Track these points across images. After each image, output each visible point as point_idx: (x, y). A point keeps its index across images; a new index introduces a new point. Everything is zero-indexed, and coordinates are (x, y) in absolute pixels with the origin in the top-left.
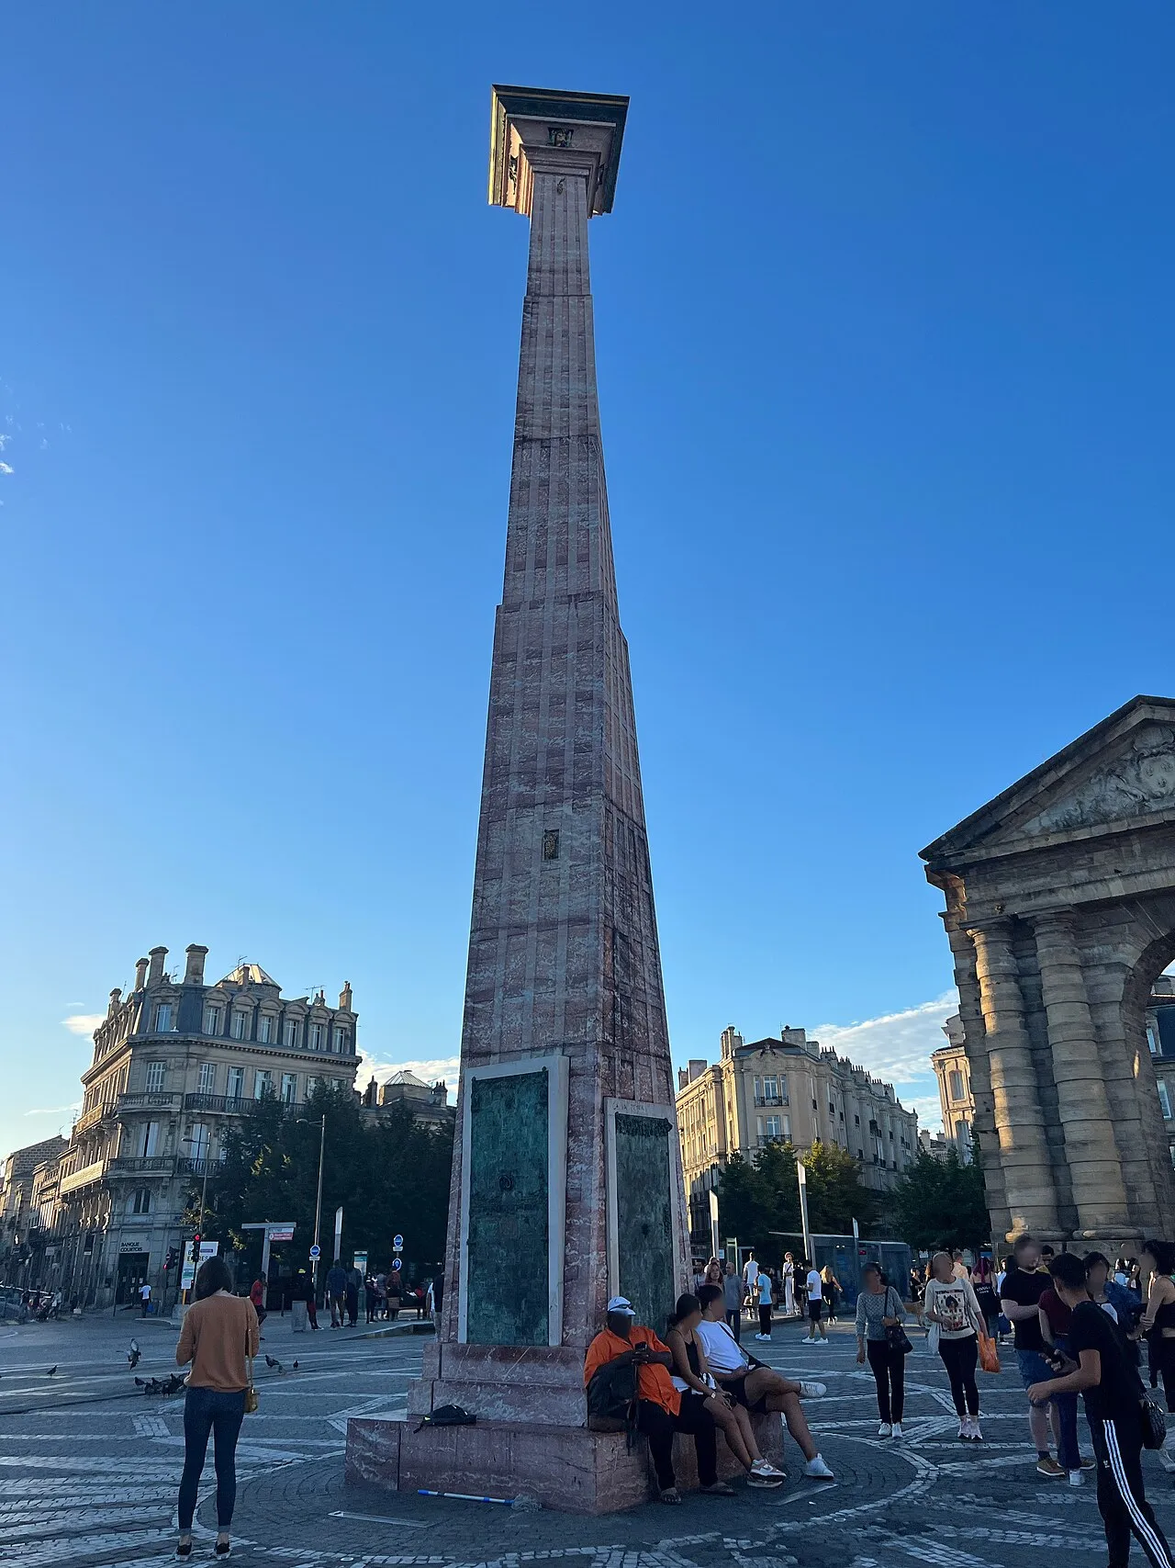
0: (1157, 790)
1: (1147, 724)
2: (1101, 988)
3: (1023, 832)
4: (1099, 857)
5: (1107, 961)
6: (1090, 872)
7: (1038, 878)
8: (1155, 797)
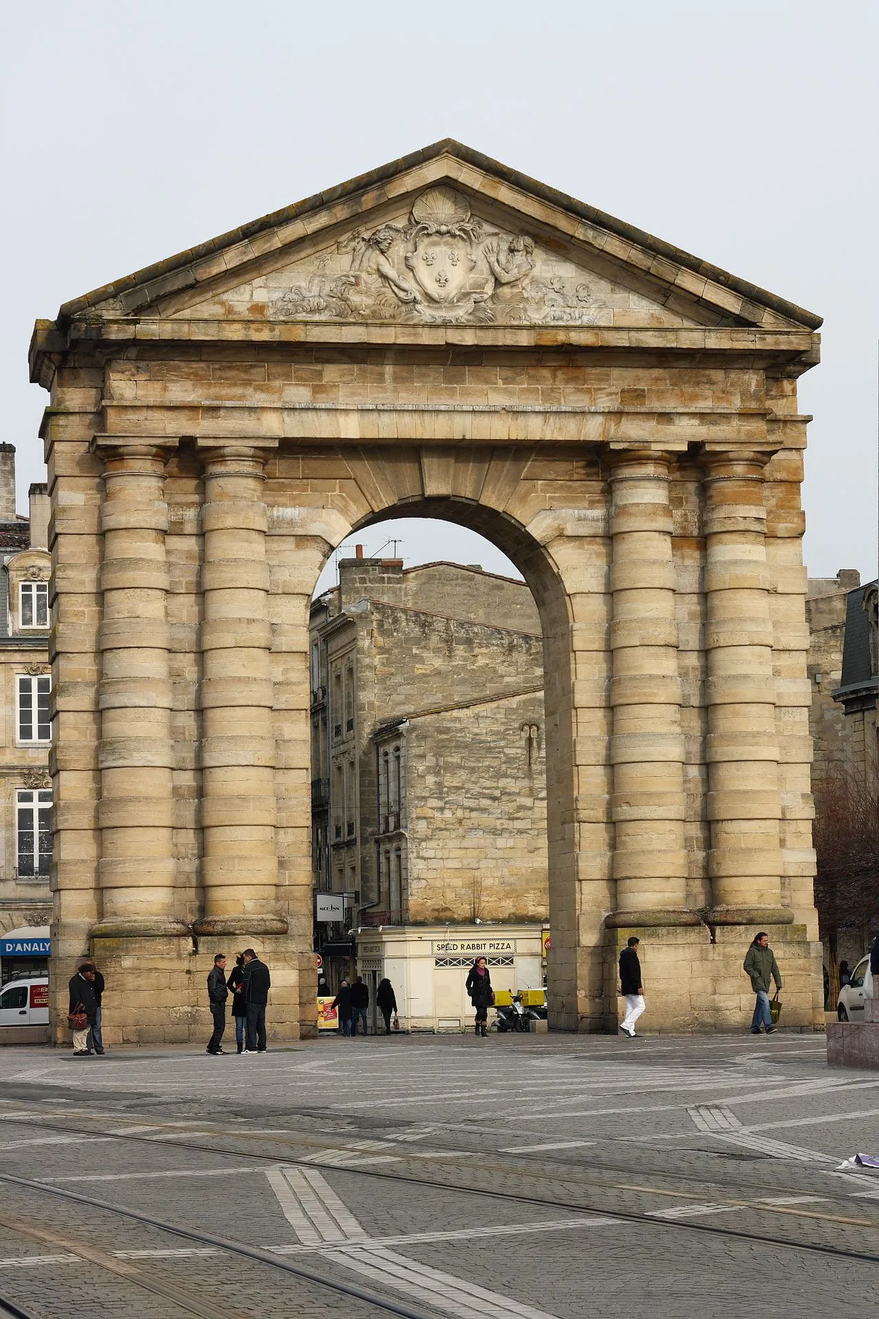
0: (433, 289)
1: (447, 185)
2: (286, 572)
3: (222, 303)
4: (331, 372)
5: (300, 532)
6: (315, 393)
7: (235, 385)
8: (430, 299)
